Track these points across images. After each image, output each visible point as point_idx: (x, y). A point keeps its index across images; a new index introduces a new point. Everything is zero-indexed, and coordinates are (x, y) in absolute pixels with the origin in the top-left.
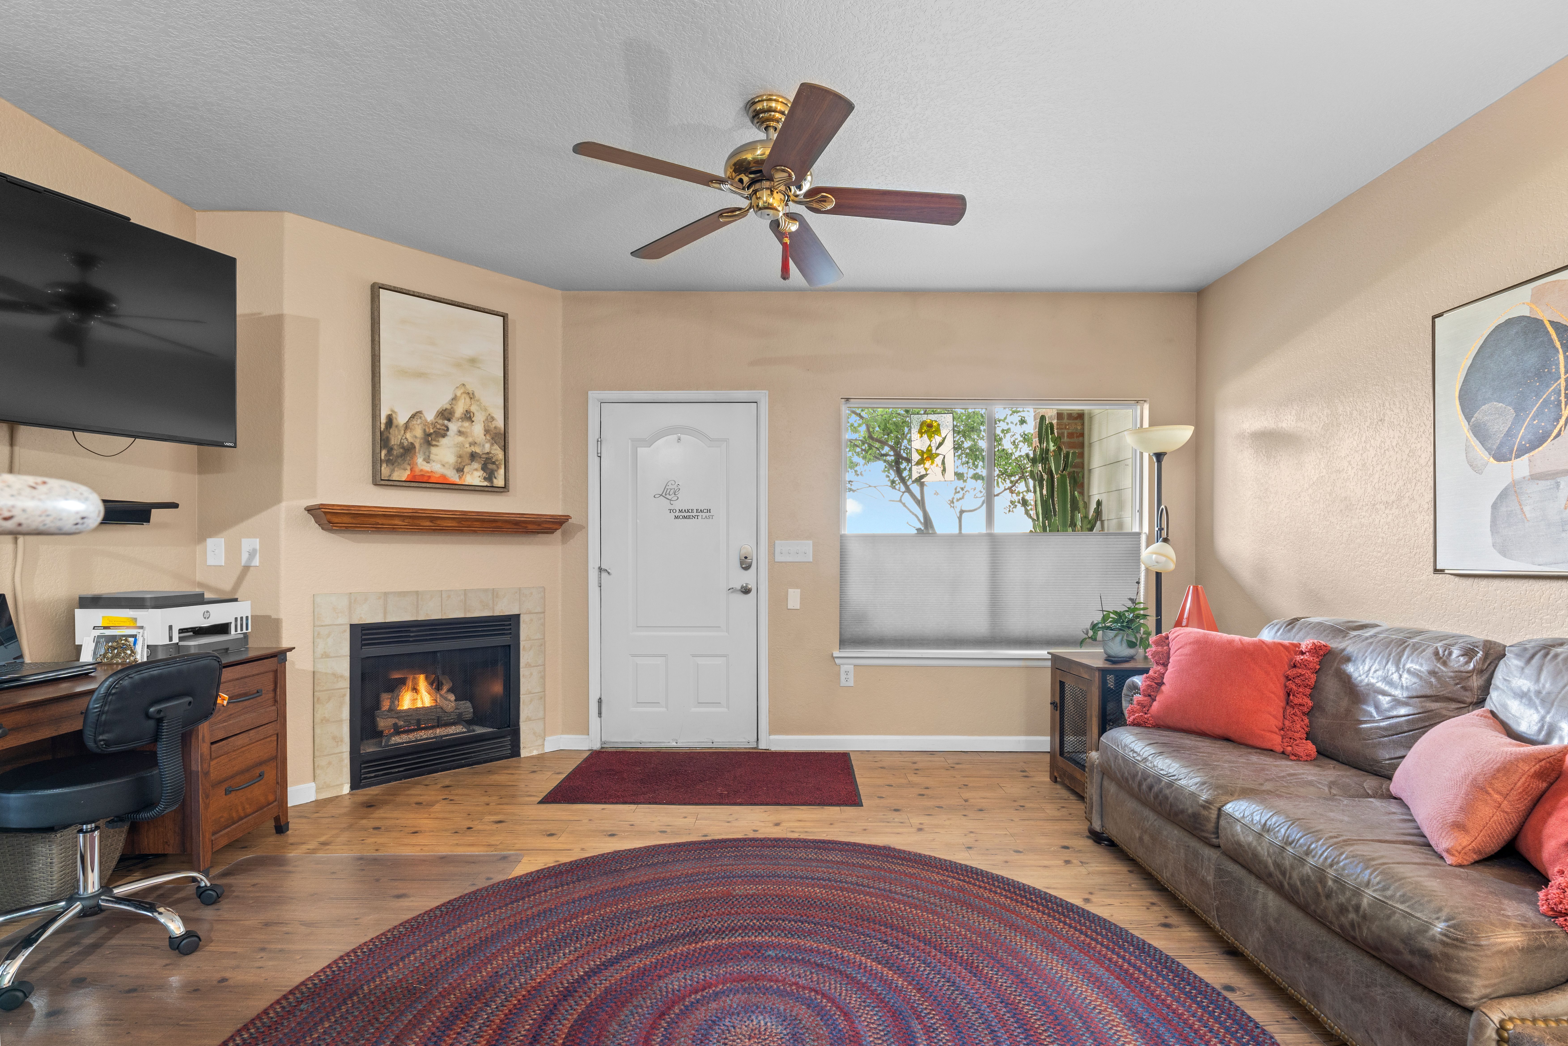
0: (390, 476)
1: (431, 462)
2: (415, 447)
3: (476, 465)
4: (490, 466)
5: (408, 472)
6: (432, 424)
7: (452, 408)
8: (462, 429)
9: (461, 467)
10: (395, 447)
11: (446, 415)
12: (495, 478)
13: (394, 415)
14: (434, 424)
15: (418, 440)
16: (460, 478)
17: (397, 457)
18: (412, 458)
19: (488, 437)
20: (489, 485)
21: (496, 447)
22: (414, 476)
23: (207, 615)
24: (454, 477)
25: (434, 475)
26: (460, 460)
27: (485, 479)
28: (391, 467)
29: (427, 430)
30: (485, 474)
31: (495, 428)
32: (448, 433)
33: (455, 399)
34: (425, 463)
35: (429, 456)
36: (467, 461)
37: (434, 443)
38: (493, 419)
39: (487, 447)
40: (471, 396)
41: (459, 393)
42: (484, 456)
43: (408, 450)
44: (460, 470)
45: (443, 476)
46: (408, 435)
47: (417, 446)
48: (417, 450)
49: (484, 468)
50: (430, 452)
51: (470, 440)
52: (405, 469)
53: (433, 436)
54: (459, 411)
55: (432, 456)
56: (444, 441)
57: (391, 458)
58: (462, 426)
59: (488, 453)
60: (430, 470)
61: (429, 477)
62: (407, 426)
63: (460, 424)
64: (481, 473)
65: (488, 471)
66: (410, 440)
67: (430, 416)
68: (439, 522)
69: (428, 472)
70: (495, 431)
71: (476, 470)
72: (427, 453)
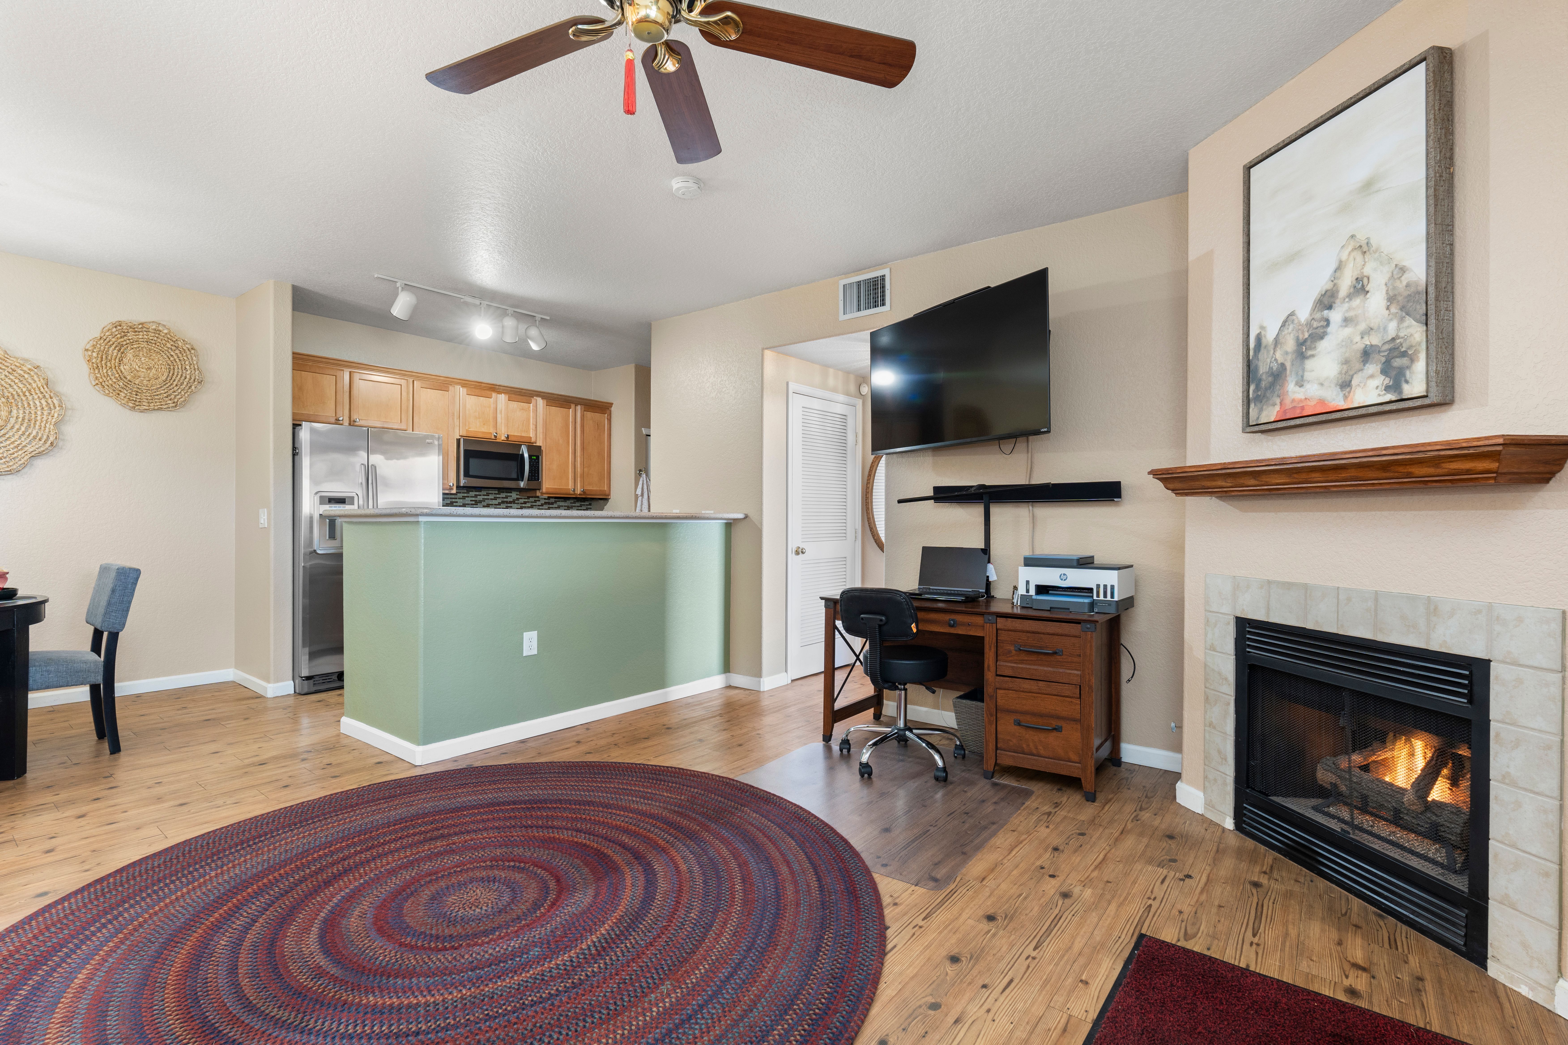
0: (1258, 418)
1: (1305, 384)
2: (1286, 369)
3: (1373, 368)
4: (1397, 362)
5: (1277, 408)
6: (1307, 325)
7: (1335, 285)
8: (1351, 314)
9: (1348, 378)
10: (1264, 377)
11: (1326, 301)
12: (1407, 382)
13: (1263, 333)
14: (1309, 324)
15: (1289, 357)
16: (1346, 397)
17: (1266, 389)
18: (1282, 386)
19: (1394, 309)
20: (1394, 398)
21: (1409, 321)
22: (1285, 412)
23: (1063, 577)
24: (1337, 401)
25: (1309, 403)
26: (1345, 367)
27: (1387, 389)
28: (1259, 405)
29: (1301, 337)
30: (1387, 381)
31: (1408, 286)
32: (1329, 330)
33: (1339, 268)
34: (1297, 388)
35: (1302, 377)
36: (1358, 365)
37: (1310, 353)
38: (1403, 270)
39: (1392, 328)
40: (1364, 249)
41: (1344, 257)
42: (1387, 347)
43: (1278, 375)
44: (1345, 385)
45: (1322, 402)
46: (1278, 355)
47: (1288, 365)
48: (1288, 372)
49: (1385, 370)
50: (1303, 370)
51: (1362, 326)
52: (1274, 405)
53: (1308, 343)
54: (1345, 284)
55: (1308, 375)
56: (1323, 345)
57: (1259, 393)
58: (1349, 309)
59: (1393, 339)
60: (1303, 398)
61: (1303, 408)
62: (1277, 342)
63: (1346, 306)
64: (1380, 380)
65: (1394, 373)
66: (1280, 360)
67: (1304, 314)
68: (1265, 479)
69: (1301, 401)
70: (1406, 293)
71: (1372, 376)
72: (1300, 373)
